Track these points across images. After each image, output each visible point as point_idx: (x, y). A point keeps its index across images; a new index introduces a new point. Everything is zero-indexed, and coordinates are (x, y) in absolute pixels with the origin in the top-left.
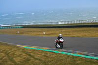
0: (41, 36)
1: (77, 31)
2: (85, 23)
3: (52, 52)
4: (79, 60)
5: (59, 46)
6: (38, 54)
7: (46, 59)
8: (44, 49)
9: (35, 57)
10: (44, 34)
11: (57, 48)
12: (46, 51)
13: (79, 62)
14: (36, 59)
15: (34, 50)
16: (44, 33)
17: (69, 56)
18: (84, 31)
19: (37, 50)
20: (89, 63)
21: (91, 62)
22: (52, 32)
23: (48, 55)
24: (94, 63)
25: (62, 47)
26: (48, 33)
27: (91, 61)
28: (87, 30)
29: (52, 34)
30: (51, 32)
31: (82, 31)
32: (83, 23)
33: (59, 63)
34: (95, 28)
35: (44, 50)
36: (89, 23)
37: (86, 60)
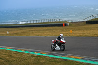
1: (40, 30)
2: (49, 22)
3: (16, 52)
4: (43, 59)
6: (2, 54)
7: (10, 58)
8: (8, 49)
12: (10, 51)
13: (43, 61)
14: (1, 58)
16: (8, 33)
17: (32, 56)
18: (48, 30)
20: (53, 62)
21: (55, 61)
22: (16, 32)
23: (12, 55)
24: (58, 62)
26: (12, 32)
31: (46, 30)
32: (47, 23)
33: (23, 62)
34: (59, 27)
36: (53, 22)
37: (50, 59)
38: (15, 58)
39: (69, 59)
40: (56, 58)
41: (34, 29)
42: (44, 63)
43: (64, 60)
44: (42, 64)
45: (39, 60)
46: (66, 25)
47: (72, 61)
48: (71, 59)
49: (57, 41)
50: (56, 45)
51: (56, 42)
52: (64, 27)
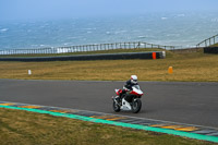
0: (22, 79)
1: (101, 68)
2: (121, 50)
3: (47, 115)
4: (108, 133)
6: (17, 120)
7: (33, 130)
8: (31, 109)
9: (10, 126)
10: (30, 76)
12: (35, 114)
13: (108, 136)
14: (13, 130)
15: (8, 111)
16: (30, 72)
17: (84, 124)
18: (119, 66)
19: (14, 111)
20: (131, 139)
21: (135, 137)
22: (47, 71)
23: (39, 122)
24: (142, 139)
27: (136, 135)
28: (125, 66)
29: (47, 74)
30: (44, 71)
31: (115, 67)
32: (117, 50)
33: (63, 138)
34: (143, 61)
35: (29, 110)
36: (130, 50)
37: (122, 133)
38: (44, 128)
39: (165, 131)
40: (136, 130)
41: (88, 65)
42: (111, 140)
43: (154, 133)
44: (105, 142)
45: (98, 134)
46: (158, 56)
47: (172, 136)
48: (169, 132)
49: (124, 92)
50: (123, 100)
51: (122, 94)
52: (155, 61)
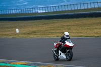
1: (85, 25)
5: (63, 56)
10: (17, 34)
11: (57, 60)
25: (70, 59)
41: (72, 23)
51: (59, 47)
